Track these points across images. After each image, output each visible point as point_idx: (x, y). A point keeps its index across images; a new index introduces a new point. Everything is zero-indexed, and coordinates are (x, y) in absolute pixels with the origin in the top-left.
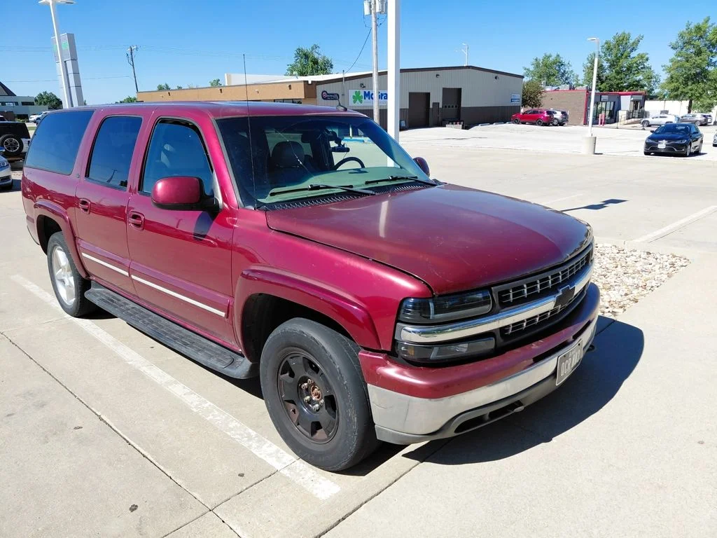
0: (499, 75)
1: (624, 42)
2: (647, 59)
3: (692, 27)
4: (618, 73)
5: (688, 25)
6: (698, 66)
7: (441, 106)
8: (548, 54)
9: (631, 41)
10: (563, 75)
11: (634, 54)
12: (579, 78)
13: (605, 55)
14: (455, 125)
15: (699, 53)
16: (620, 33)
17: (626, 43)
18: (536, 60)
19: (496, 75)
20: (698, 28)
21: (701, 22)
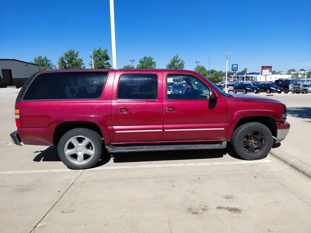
0: (27, 64)
1: (73, 53)
2: (82, 61)
3: (96, 50)
4: (73, 65)
5: (95, 50)
6: (101, 64)
7: (2, 78)
8: (40, 56)
9: (75, 53)
10: (48, 65)
11: (77, 58)
12: (56, 67)
13: (66, 58)
14: (13, 87)
15: (100, 60)
16: (70, 50)
17: (73, 54)
18: (35, 58)
19: (26, 64)
20: (98, 51)
21: (99, 49)
